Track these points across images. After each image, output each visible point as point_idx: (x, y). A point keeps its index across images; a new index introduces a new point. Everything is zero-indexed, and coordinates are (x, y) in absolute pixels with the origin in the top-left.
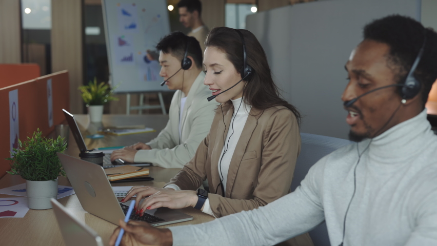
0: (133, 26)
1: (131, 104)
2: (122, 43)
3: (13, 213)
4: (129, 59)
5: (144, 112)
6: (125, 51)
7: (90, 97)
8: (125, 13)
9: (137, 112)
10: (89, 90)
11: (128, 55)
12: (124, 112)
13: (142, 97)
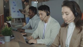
0: (15, 5)
1: (15, 21)
2: (13, 8)
3: (2, 43)
4: (15, 12)
5: (18, 22)
6: (14, 10)
7: (9, 19)
8: (14, 3)
9: (16, 22)
10: (8, 18)
11: (14, 11)
12: (14, 22)
13: (17, 19)
